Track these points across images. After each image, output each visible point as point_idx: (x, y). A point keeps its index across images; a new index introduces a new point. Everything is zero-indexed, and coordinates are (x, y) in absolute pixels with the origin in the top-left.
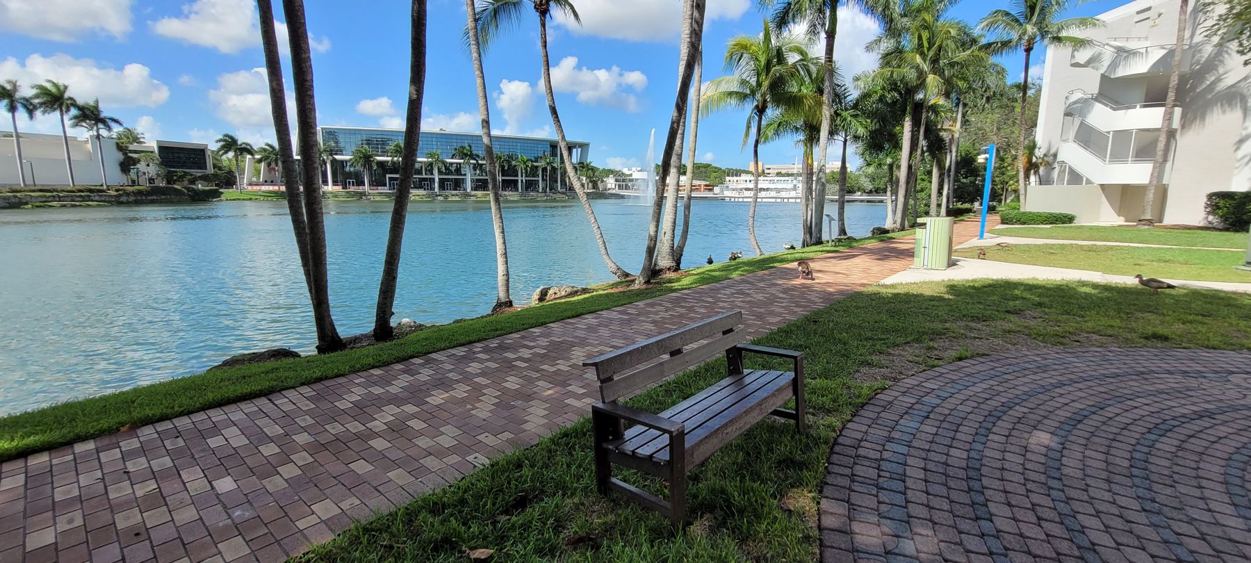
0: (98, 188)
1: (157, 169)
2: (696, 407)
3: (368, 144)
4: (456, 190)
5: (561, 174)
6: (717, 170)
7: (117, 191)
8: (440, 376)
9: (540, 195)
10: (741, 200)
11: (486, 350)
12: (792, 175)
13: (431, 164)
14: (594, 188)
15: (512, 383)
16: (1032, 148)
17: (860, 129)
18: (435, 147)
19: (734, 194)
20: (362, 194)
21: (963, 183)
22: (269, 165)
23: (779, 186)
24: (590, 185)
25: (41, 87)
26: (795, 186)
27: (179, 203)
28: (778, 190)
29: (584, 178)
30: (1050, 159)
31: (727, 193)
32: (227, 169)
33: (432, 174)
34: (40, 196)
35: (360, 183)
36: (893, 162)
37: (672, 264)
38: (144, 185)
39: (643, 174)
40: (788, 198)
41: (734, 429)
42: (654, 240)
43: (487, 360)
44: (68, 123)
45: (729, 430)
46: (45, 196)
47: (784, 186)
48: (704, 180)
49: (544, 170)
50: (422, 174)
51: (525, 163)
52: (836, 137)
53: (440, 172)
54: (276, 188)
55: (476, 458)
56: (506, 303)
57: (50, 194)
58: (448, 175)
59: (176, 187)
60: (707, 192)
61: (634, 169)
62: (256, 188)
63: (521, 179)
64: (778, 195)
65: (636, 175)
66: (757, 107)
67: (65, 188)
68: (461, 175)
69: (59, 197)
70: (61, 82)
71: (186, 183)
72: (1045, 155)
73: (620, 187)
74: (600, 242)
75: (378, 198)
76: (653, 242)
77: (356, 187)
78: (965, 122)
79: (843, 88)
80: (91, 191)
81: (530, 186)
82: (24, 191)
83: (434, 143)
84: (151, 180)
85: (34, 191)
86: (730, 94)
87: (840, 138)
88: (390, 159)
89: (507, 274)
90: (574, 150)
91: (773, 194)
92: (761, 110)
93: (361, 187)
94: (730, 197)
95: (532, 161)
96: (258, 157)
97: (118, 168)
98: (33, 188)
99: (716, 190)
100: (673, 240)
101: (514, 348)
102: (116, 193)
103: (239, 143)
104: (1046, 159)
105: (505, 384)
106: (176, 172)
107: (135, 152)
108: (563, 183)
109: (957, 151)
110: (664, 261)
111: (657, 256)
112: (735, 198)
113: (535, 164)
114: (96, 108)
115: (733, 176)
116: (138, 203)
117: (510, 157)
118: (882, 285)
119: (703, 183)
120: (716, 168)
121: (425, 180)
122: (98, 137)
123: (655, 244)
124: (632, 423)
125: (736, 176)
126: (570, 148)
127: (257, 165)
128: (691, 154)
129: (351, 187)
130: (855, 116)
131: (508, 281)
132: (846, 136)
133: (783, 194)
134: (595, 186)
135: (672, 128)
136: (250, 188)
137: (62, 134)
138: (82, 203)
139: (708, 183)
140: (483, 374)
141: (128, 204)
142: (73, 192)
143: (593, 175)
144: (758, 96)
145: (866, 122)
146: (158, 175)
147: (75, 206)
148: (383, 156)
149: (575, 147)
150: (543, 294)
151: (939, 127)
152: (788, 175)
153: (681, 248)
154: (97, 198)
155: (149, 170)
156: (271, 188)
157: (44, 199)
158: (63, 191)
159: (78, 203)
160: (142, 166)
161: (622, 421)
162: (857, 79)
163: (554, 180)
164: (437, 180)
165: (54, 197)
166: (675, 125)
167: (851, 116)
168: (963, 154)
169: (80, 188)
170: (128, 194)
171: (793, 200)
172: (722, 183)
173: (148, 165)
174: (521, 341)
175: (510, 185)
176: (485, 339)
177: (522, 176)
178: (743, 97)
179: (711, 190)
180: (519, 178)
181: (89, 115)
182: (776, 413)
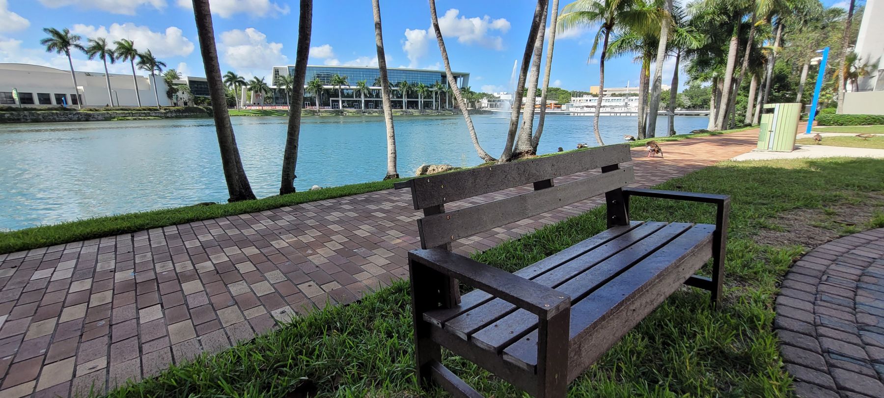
0: (154, 108)
1: (189, 95)
2: (572, 264)
3: (318, 77)
4: (376, 108)
5: (449, 97)
6: (565, 92)
7: (165, 109)
8: (299, 222)
9: (434, 111)
10: (582, 114)
11: (351, 203)
12: (624, 95)
13: (359, 91)
14: (472, 106)
15: (364, 231)
16: (852, 59)
17: (694, 43)
18: (362, 78)
19: (579, 110)
20: (314, 112)
21: (775, 96)
22: (256, 92)
23: (614, 104)
24: (470, 104)
25: (119, 43)
26: (626, 103)
27: (202, 117)
28: (613, 107)
29: (465, 100)
30: (869, 69)
31: (571, 110)
32: (230, 96)
33: (360, 97)
34: (122, 113)
35: (313, 104)
36: (718, 76)
37: (530, 149)
38: (181, 106)
39: (507, 97)
40: (620, 113)
41: (644, 302)
42: (515, 125)
43: (349, 210)
44: (136, 67)
45: (637, 304)
46: (124, 113)
47: (618, 104)
48: (554, 100)
49: (436, 93)
50: (353, 97)
51: (423, 88)
52: (670, 53)
53: (365, 96)
54: (261, 108)
55: (283, 312)
56: (394, 175)
57: (127, 112)
58: (371, 98)
59: (200, 107)
60: (556, 109)
61: (502, 93)
62: (249, 108)
63: (421, 100)
64: (613, 110)
65: (503, 97)
66: (606, 24)
67: (135, 108)
68: (379, 98)
69: (132, 113)
70: (129, 39)
71: (206, 105)
72: (865, 65)
73: (491, 106)
74: (472, 133)
75: (324, 115)
76: (514, 126)
77: (311, 107)
78: (782, 42)
79: (679, 11)
80: (150, 110)
81: (427, 105)
82: (113, 110)
83: (362, 75)
84: (185, 103)
85: (118, 110)
86: (582, 13)
87: (674, 54)
88: (332, 87)
89: (395, 153)
90: (459, 79)
91: (608, 110)
92: (608, 27)
93: (314, 107)
94: (574, 113)
95: (428, 87)
96: (248, 87)
97: (166, 96)
98: (117, 108)
99: (564, 107)
100: (531, 129)
101: (378, 201)
102: (164, 111)
103: (238, 77)
104: (866, 69)
105: (356, 232)
106: (200, 97)
107: (176, 85)
108: (450, 103)
109: (773, 69)
110: (524, 147)
111: (518, 142)
112: (578, 113)
113: (430, 89)
114: (150, 55)
115: (577, 97)
116: (177, 117)
117: (413, 85)
118: (734, 161)
119: (553, 102)
120: (564, 91)
121: (356, 101)
122: (153, 75)
123: (516, 128)
124: (469, 285)
125: (579, 97)
126: (455, 77)
127: (249, 92)
128: (548, 60)
129: (308, 107)
130: (691, 32)
131: (395, 158)
132: (679, 52)
133: (616, 110)
134: (473, 105)
135: (535, 22)
136: (244, 108)
137: (133, 74)
138: (145, 118)
139: (557, 102)
140: (340, 222)
141: (172, 118)
142: (140, 110)
143: (473, 98)
144: (607, 15)
145: (700, 36)
146: (189, 99)
147: (141, 119)
148: (327, 85)
149: (459, 77)
150: (425, 170)
151: (759, 46)
152: (621, 95)
153: (537, 139)
154: (154, 114)
155: (184, 96)
156: (257, 108)
157: (124, 115)
158: (134, 110)
159: (143, 118)
160: (179, 94)
161: (456, 281)
162: (690, 6)
163: (443, 101)
164: (363, 101)
165: (129, 113)
166: (537, 19)
167: (687, 32)
168: (777, 72)
169: (144, 108)
170: (171, 112)
171: (625, 114)
172: (568, 102)
173: (183, 93)
174: (387, 196)
175: (413, 104)
176: (356, 194)
177: (421, 98)
178: (593, 16)
179: (559, 107)
180: (419, 100)
181: (148, 60)
182: (691, 281)
